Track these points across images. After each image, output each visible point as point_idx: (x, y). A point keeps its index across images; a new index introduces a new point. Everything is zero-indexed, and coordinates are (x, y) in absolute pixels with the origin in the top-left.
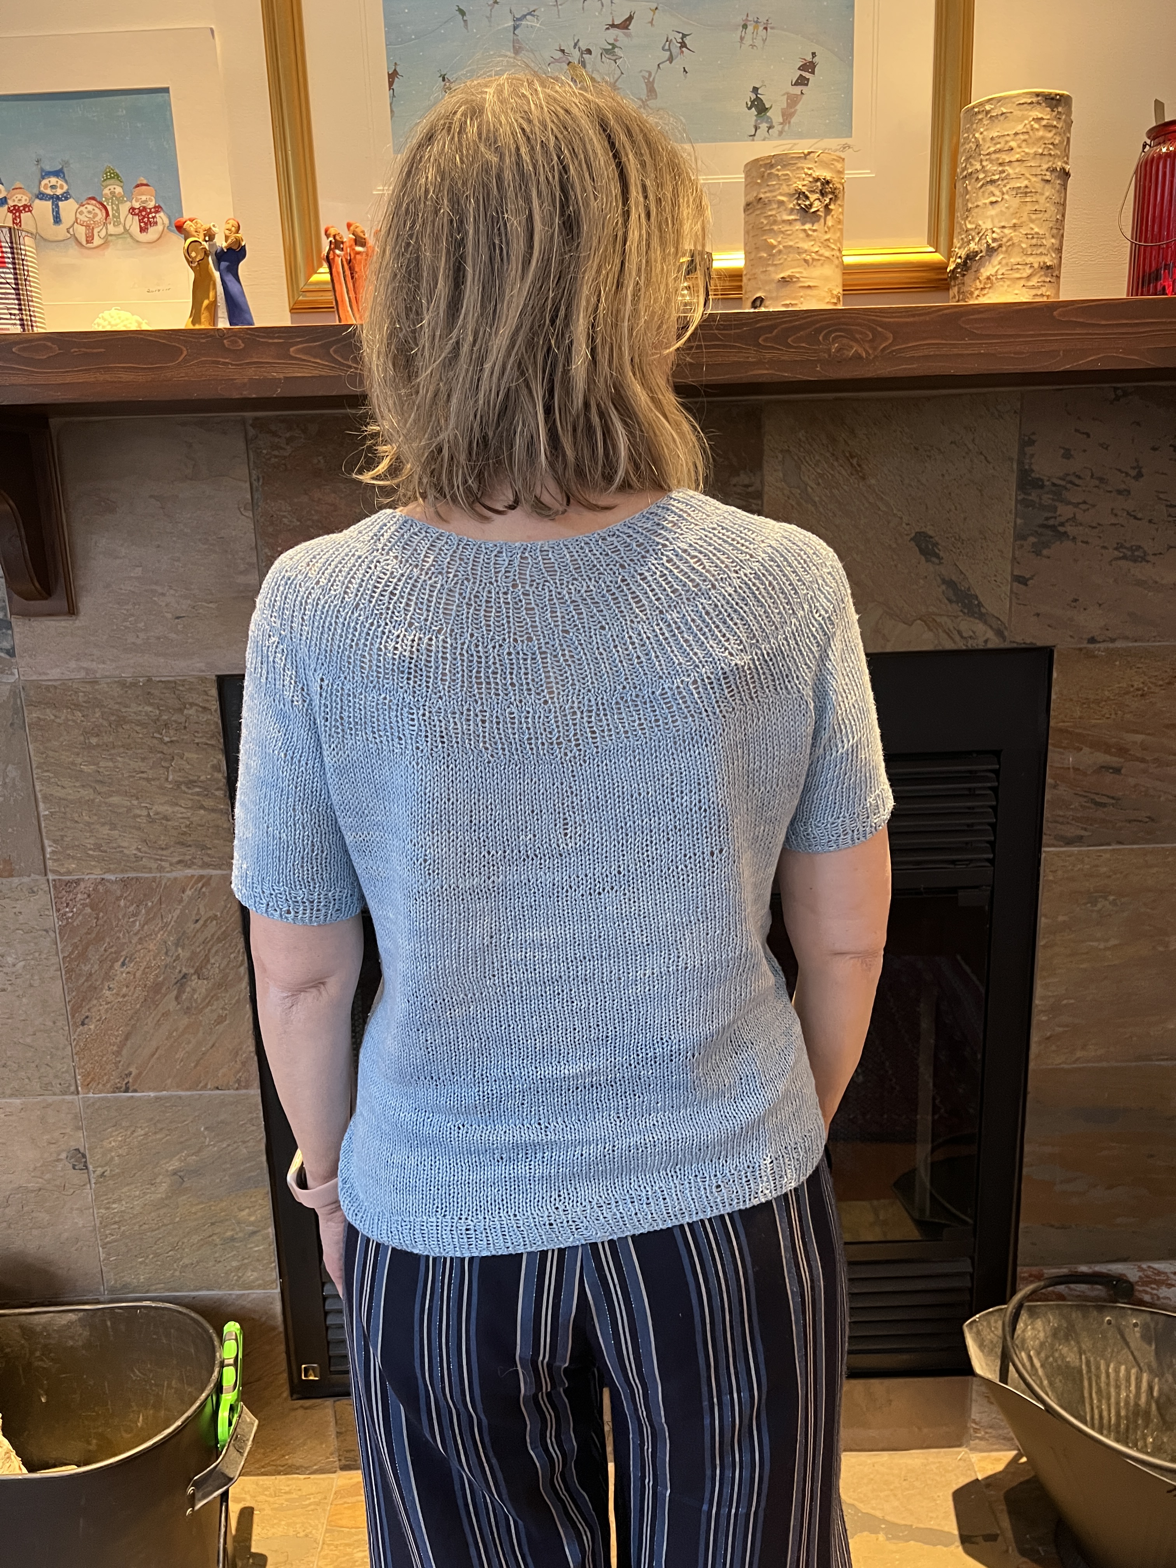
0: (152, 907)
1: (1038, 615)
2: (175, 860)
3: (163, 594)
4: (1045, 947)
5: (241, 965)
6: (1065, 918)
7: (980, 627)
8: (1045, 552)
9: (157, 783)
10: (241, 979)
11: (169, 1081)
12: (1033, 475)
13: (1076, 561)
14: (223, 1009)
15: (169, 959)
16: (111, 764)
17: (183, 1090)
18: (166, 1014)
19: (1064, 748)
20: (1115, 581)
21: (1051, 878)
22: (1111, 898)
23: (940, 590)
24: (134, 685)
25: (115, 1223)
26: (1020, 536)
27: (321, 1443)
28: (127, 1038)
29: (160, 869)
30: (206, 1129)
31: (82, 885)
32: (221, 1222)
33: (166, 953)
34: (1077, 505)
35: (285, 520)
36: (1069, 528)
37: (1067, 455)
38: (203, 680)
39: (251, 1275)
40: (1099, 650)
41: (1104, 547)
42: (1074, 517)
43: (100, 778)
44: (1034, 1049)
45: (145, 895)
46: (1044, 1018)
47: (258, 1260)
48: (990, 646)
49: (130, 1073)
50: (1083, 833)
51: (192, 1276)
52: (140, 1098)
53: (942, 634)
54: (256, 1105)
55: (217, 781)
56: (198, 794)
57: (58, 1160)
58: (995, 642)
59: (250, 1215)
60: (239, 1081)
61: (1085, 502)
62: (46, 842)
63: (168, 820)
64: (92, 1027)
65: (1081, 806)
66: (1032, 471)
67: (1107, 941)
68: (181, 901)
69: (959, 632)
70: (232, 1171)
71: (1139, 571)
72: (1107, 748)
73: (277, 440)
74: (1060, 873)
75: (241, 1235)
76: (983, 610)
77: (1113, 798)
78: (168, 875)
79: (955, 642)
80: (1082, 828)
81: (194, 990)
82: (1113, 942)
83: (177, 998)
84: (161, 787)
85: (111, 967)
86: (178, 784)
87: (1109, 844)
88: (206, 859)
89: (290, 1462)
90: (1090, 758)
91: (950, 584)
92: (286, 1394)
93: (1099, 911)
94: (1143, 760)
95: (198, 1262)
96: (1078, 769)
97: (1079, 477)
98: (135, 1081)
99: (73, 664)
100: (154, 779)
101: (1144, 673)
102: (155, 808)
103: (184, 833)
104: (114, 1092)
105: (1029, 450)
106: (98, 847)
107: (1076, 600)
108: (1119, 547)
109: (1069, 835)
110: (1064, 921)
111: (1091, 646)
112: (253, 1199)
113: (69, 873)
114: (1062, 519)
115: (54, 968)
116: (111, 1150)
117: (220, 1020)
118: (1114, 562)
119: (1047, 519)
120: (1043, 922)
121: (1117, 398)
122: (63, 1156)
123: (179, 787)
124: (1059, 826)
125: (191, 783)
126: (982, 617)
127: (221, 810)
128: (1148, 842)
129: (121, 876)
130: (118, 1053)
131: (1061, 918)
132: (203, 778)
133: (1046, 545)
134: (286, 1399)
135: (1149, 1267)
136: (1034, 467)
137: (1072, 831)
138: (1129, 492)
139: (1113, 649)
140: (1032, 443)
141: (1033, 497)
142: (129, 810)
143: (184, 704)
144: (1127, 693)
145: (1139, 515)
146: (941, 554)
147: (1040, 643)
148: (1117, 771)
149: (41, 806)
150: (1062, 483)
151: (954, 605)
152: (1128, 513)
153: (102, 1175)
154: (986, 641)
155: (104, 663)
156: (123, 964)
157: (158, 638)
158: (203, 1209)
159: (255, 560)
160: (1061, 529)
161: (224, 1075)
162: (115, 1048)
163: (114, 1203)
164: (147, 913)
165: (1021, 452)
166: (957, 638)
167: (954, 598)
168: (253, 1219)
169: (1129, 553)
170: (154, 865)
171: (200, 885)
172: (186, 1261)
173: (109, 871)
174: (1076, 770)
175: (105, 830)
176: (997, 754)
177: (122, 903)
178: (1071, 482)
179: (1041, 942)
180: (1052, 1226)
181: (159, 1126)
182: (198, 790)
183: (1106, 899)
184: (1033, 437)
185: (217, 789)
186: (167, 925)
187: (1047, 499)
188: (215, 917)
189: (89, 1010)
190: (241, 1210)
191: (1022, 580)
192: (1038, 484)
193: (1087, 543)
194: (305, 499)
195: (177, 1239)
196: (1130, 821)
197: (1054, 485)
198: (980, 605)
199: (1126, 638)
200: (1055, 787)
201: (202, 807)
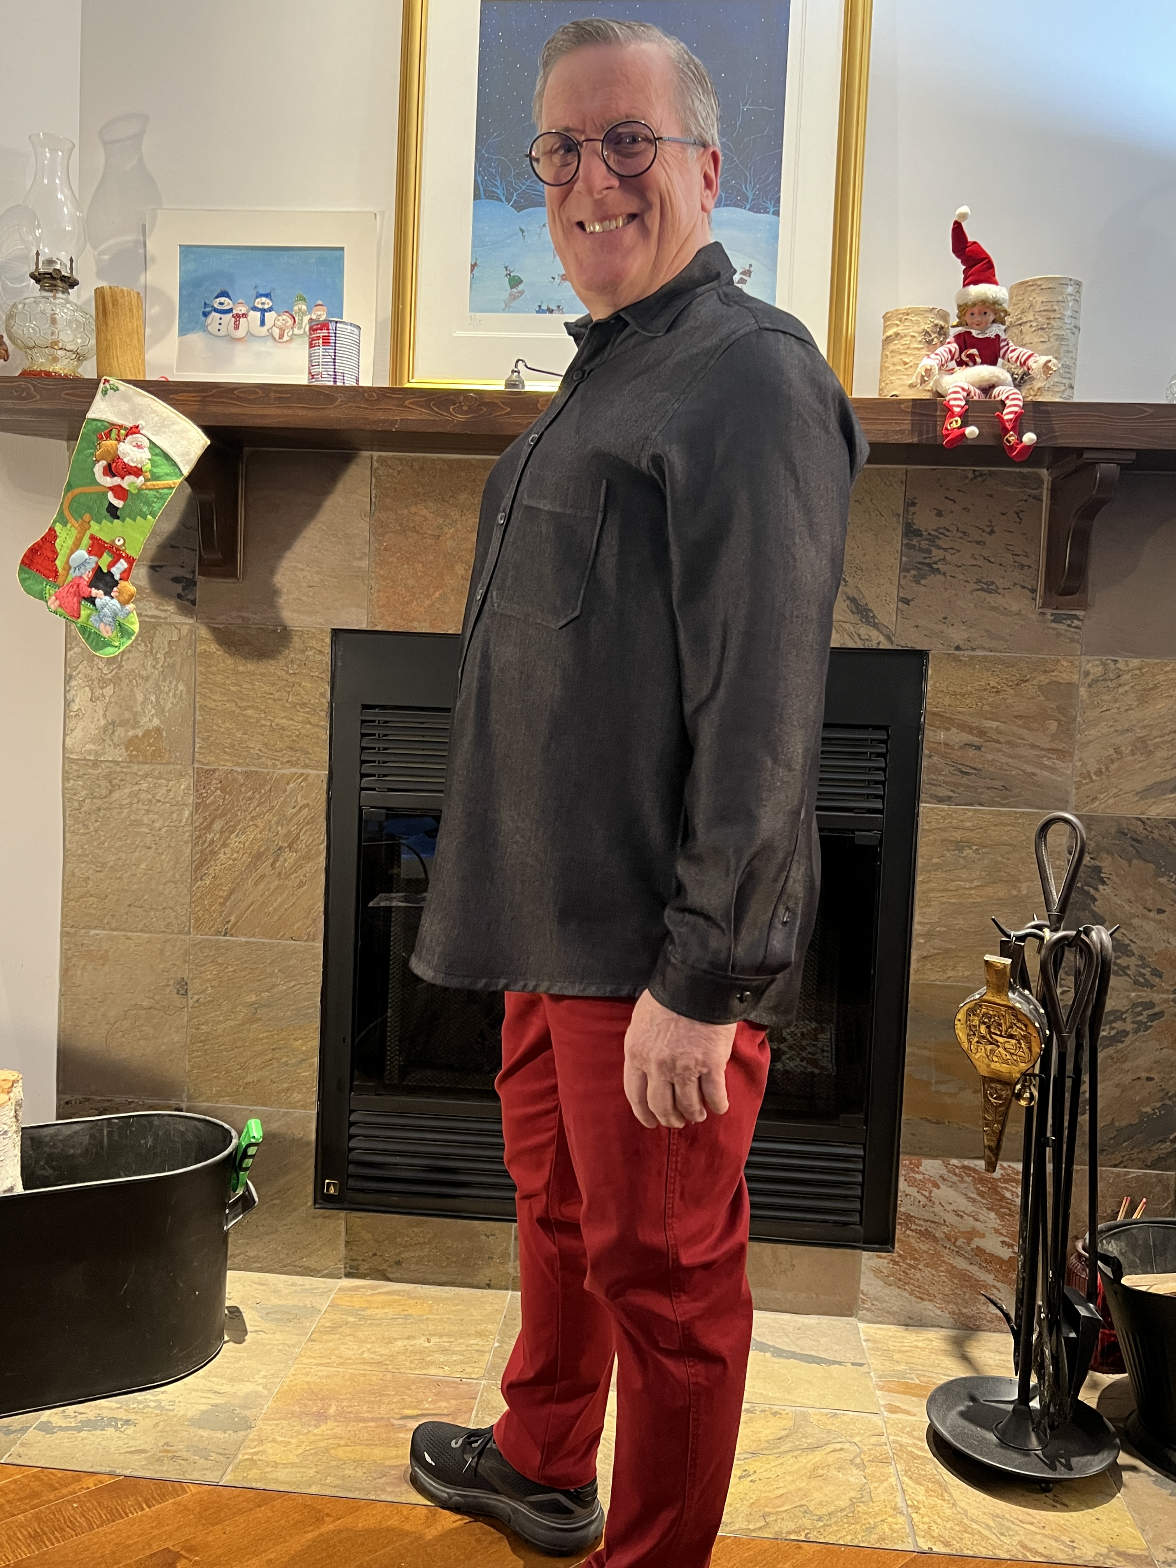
0: (265, 794)
1: (917, 627)
2: (286, 760)
3: (302, 570)
4: (923, 882)
5: (322, 843)
6: (937, 860)
7: (874, 633)
8: (923, 582)
9: (280, 702)
10: (320, 854)
11: (257, 930)
12: (915, 527)
13: (946, 589)
14: (305, 876)
15: (270, 834)
16: (249, 686)
17: (266, 938)
18: (263, 877)
19: (936, 727)
20: (975, 606)
21: (926, 827)
22: (975, 847)
23: (845, 604)
24: (275, 631)
25: (201, 1041)
26: (904, 569)
27: (333, 1250)
28: (231, 894)
29: (274, 765)
30: (279, 970)
31: (217, 773)
32: (280, 1048)
33: (269, 830)
34: (945, 550)
35: (391, 525)
36: (940, 566)
37: (939, 514)
38: (322, 630)
39: (297, 1096)
40: (964, 656)
41: (967, 581)
42: (944, 558)
43: (240, 696)
44: (914, 966)
45: (260, 784)
46: (922, 941)
47: (303, 1084)
48: (881, 647)
49: (229, 921)
50: (951, 794)
51: (252, 1092)
52: (234, 942)
53: (846, 635)
54: (319, 954)
55: (322, 704)
56: (308, 713)
57: (167, 985)
58: (885, 645)
59: (302, 1045)
60: (309, 934)
61: (952, 548)
62: (197, 740)
63: (284, 730)
64: (208, 882)
65: (950, 772)
66: (914, 524)
67: (972, 881)
68: (285, 791)
69: (859, 635)
70: (293, 1007)
71: (992, 599)
72: (970, 730)
73: (391, 471)
74: (933, 823)
75: (293, 1061)
76: (877, 621)
77: (975, 769)
78: (279, 771)
79: (856, 642)
80: (952, 791)
81: (285, 860)
82: (975, 883)
83: (272, 865)
84: (283, 706)
85: (229, 837)
86: (294, 705)
87: (972, 805)
88: (307, 761)
89: (306, 1264)
90: (957, 737)
91: (853, 600)
92: (310, 1203)
93: (964, 858)
94: (998, 742)
95: (258, 1081)
96: (948, 745)
97: (948, 530)
98: (233, 927)
99: (234, 614)
100: (279, 700)
101: (998, 675)
102: (277, 720)
103: (294, 741)
104: (216, 935)
105: (912, 509)
106: (232, 746)
107: (945, 618)
108: (978, 582)
109: (941, 795)
110: (937, 863)
111: (958, 653)
112: (306, 1032)
113: (208, 764)
114: (936, 559)
115: (187, 834)
116: (208, 980)
117: (302, 884)
118: (975, 593)
119: (925, 558)
120: (920, 862)
121: (976, 477)
122: (171, 982)
123: (295, 707)
124: (933, 788)
125: (303, 705)
126: (875, 626)
127: (322, 726)
128: (1003, 805)
129: (244, 769)
130: (222, 904)
131: (935, 860)
132: (312, 702)
133: (924, 577)
134: (310, 1207)
135: (1009, 1166)
136: (914, 521)
137: (943, 792)
138: (985, 543)
139: (973, 656)
140: (913, 504)
141: (914, 542)
142: (258, 721)
143: (307, 648)
144: (985, 690)
145: (992, 560)
146: (847, 579)
147: (918, 648)
148: (978, 748)
149: (197, 713)
150: (937, 534)
151: (856, 616)
152: (985, 558)
153: (198, 1001)
154: (878, 644)
155: (255, 614)
156: (237, 835)
157: (295, 600)
158: (267, 1037)
159: (367, 551)
160: (935, 566)
161: (298, 929)
162: (222, 900)
163: (203, 1024)
164: (261, 798)
165: (906, 511)
166: (857, 638)
167: (855, 611)
168: (304, 1048)
169: (985, 586)
170: (270, 763)
171: (300, 780)
172: (249, 1079)
173: (238, 764)
174: (947, 745)
175: (239, 734)
176: (885, 728)
177: (243, 789)
178: (941, 533)
179: (919, 878)
180: (929, 1121)
181: (245, 966)
182: (308, 710)
183: (971, 849)
184: (915, 500)
185: (322, 710)
186: (273, 808)
187: (924, 544)
188: (307, 805)
189: (207, 869)
190: (295, 1040)
191: (907, 602)
192: (918, 533)
193: (954, 577)
194: (406, 511)
195: (245, 1059)
196: (988, 788)
197: (929, 534)
198: (874, 617)
199: (984, 649)
200: (930, 757)
201: (309, 723)
